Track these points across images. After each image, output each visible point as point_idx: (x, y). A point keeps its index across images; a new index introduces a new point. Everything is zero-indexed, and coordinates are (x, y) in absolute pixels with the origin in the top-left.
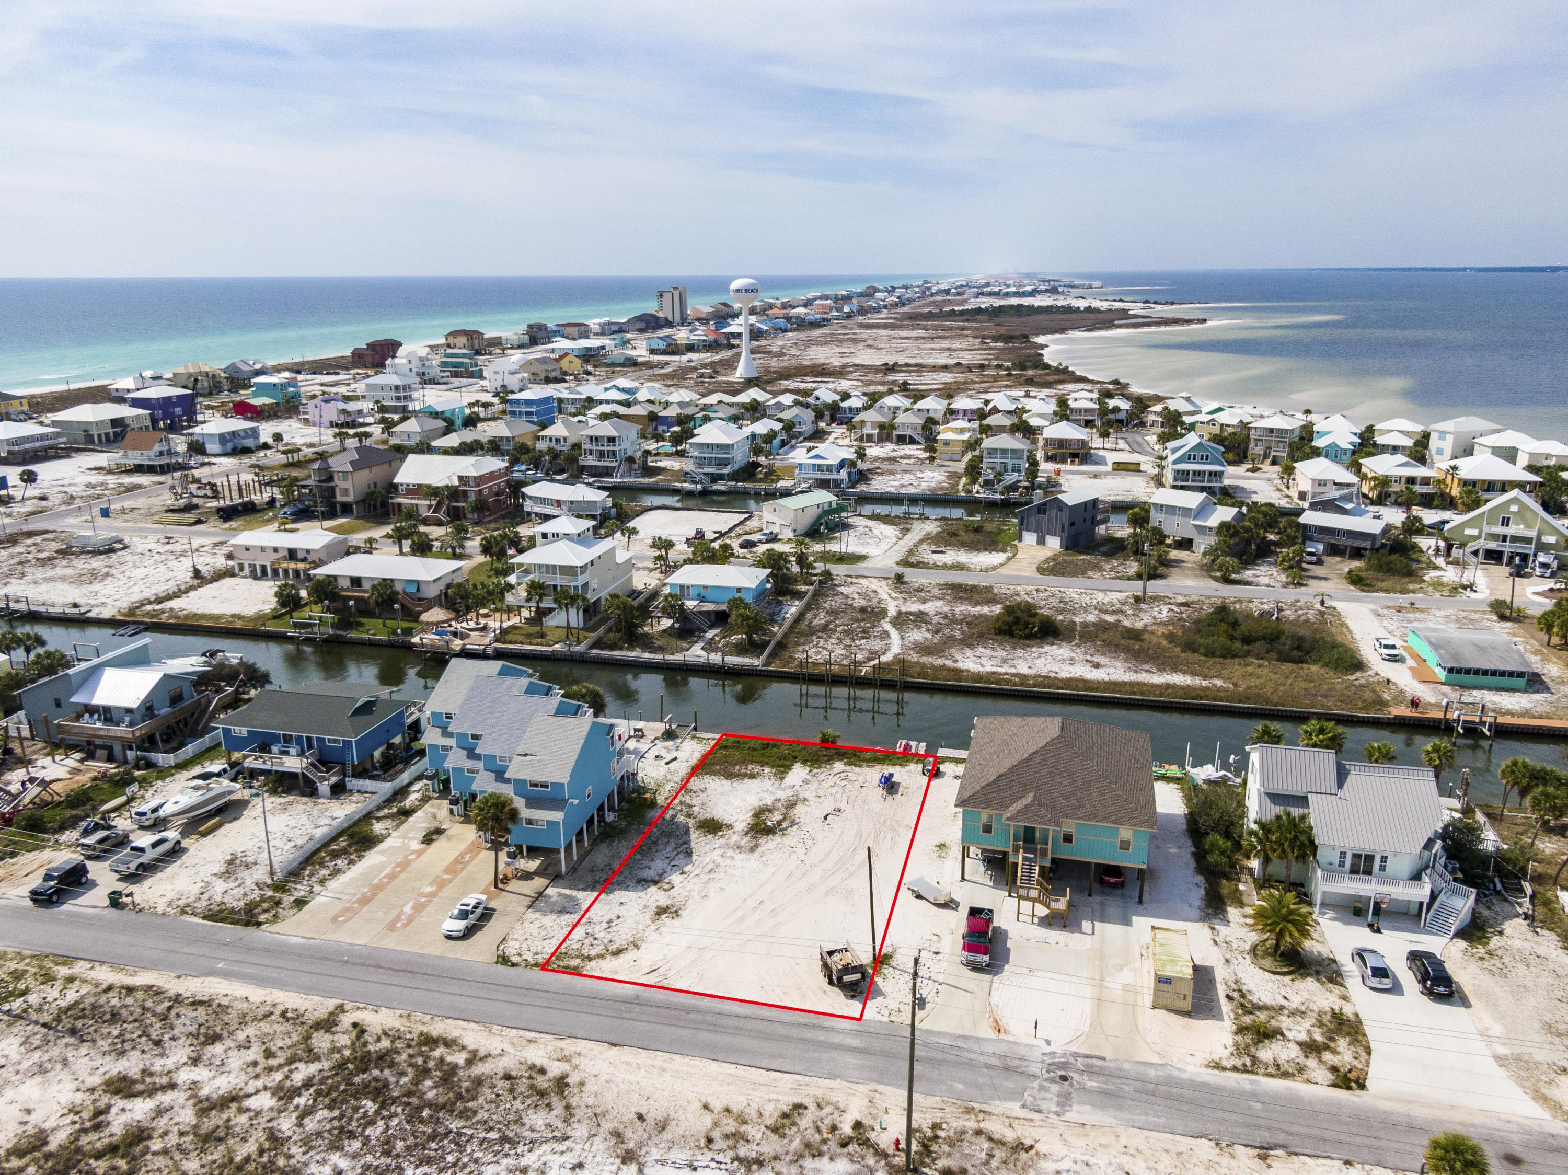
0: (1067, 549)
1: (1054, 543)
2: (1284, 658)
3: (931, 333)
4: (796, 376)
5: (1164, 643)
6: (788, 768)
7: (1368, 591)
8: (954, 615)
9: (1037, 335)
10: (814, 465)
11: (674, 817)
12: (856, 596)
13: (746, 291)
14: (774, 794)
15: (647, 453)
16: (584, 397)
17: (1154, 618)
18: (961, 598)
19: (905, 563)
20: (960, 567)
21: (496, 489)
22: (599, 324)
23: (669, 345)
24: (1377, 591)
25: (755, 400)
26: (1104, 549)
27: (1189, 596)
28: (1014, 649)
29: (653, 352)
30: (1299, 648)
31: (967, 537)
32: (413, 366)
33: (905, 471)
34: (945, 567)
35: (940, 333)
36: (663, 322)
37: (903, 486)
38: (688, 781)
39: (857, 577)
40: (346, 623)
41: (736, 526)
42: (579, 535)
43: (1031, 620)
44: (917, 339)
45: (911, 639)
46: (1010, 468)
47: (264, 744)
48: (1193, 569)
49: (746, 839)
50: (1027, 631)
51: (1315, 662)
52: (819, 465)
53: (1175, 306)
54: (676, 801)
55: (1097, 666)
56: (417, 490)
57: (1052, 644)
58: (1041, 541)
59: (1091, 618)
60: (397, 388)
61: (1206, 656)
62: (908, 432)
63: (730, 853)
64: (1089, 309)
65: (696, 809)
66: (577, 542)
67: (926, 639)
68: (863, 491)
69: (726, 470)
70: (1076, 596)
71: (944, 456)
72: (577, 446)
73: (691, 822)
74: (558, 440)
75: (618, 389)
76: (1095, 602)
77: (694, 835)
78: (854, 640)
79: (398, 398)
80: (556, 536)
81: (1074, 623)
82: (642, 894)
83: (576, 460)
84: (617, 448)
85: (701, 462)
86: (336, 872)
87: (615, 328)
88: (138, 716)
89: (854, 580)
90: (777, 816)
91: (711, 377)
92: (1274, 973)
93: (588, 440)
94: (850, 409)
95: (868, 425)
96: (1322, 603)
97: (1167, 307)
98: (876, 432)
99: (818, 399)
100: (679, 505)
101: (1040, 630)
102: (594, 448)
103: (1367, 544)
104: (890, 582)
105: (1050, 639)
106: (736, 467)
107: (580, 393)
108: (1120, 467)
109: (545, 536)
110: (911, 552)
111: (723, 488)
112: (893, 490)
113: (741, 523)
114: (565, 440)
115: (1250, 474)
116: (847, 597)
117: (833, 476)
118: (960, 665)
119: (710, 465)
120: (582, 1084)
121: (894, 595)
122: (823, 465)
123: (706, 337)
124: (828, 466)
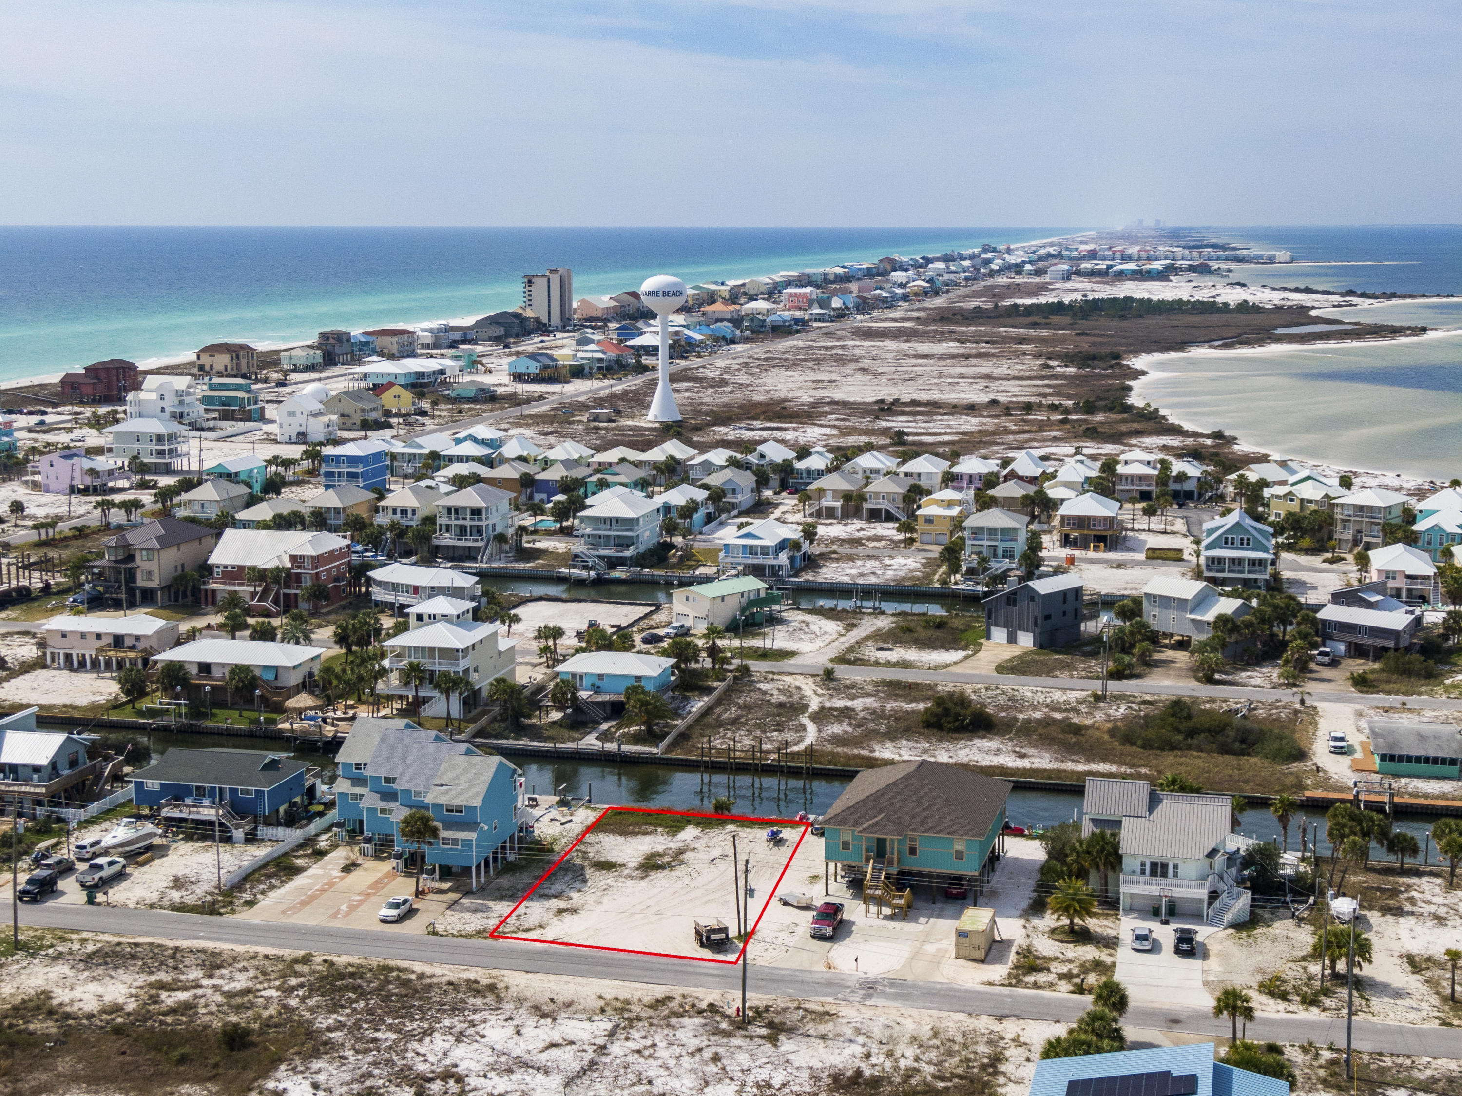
0: (1041, 647)
1: (1026, 641)
2: (1225, 750)
3: (969, 348)
4: (739, 419)
5: (1106, 737)
6: (682, 828)
7: (1367, 693)
8: (883, 711)
9: (1137, 353)
10: (744, 546)
11: (571, 859)
12: (776, 693)
13: (666, 294)
14: (665, 845)
15: (523, 529)
16: (426, 451)
17: (1109, 716)
18: (896, 695)
19: (842, 660)
20: (905, 664)
21: (335, 572)
22: (431, 331)
23: (545, 367)
24: (1377, 693)
25: (672, 458)
26: (1088, 649)
27: (1159, 695)
28: (940, 741)
29: (518, 377)
30: (1243, 741)
31: (922, 633)
32: (166, 404)
33: (869, 557)
34: (888, 664)
35: (983, 347)
36: (532, 325)
37: (862, 575)
38: (584, 836)
39: (780, 674)
40: (196, 712)
41: (641, 619)
42: (458, 616)
43: (963, 712)
44: (942, 357)
45: (830, 732)
46: (1000, 552)
47: (178, 795)
48: (1181, 669)
49: (638, 872)
50: (957, 724)
51: (1257, 754)
52: (751, 547)
53: (1394, 301)
55: (1022, 756)
56: (237, 573)
57: (984, 737)
58: (1012, 639)
59: (1038, 715)
61: (1143, 747)
62: (884, 505)
63: (622, 880)
64: (1244, 307)
65: (591, 855)
66: (456, 625)
67: (846, 732)
68: (807, 581)
69: (628, 553)
70: (1029, 694)
71: (926, 538)
72: (430, 520)
73: (586, 863)
74: (404, 512)
75: (476, 440)
76: (1049, 700)
77: (589, 872)
78: (765, 732)
80: (433, 617)
81: (1016, 719)
82: (544, 902)
83: (428, 538)
84: (484, 523)
85: (595, 541)
87: (457, 336)
88: (45, 774)
89: (776, 677)
90: (666, 859)
91: (611, 421)
92: (1062, 942)
93: (444, 512)
94: (809, 471)
95: (830, 495)
96: (1302, 702)
97: (1376, 304)
98: (838, 504)
99: (762, 456)
100: (565, 596)
101: (972, 723)
102: (453, 522)
103: (1390, 644)
104: (818, 679)
105: (981, 733)
106: (642, 549)
107: (421, 447)
108: (1157, 555)
109: (420, 617)
110: (851, 649)
111: (623, 576)
112: (847, 579)
113: (647, 616)
114: (414, 511)
115: (1327, 566)
116: (765, 693)
117: (770, 561)
118: (877, 755)
119: (607, 545)
120: (507, 988)
121: (820, 691)
122: (757, 546)
123: (604, 353)
124: (762, 547)
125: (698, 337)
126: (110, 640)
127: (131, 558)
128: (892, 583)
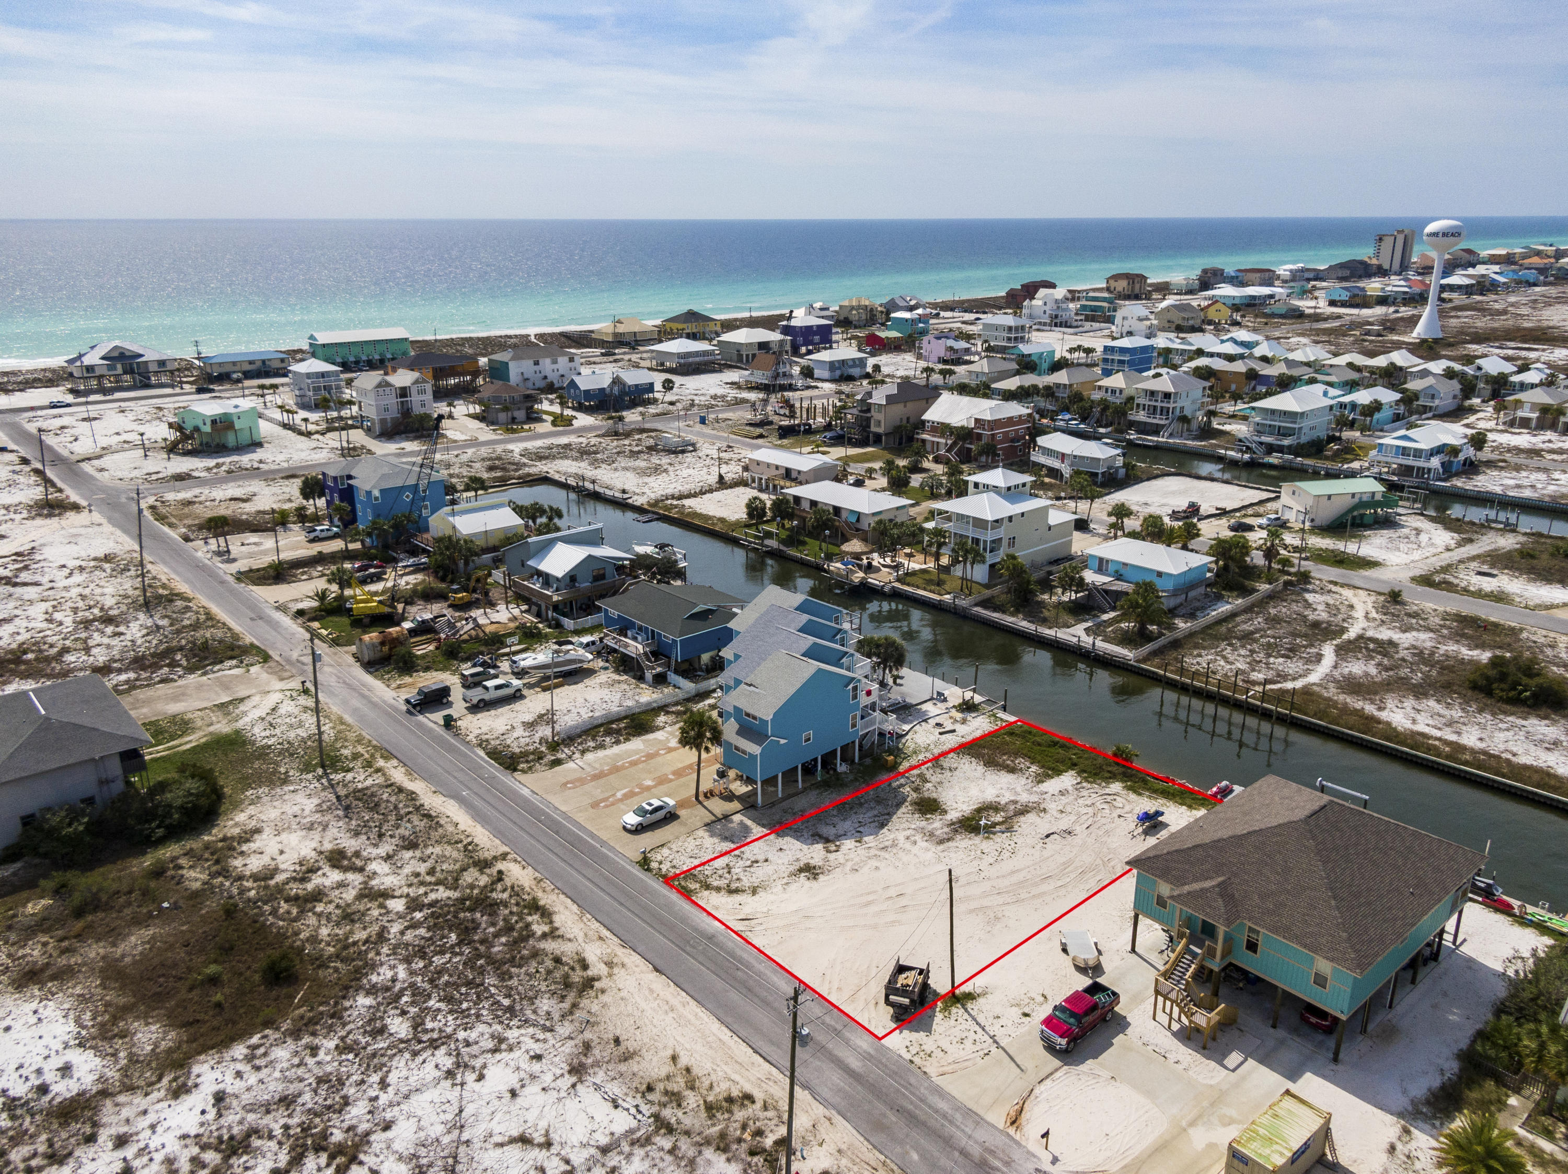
4: (1496, 339)
6: (1058, 773)
8: (1432, 654)
10: (1398, 447)
11: (902, 785)
12: (1321, 607)
13: (1444, 235)
14: (1017, 794)
15: (1211, 413)
16: (1194, 348)
18: (1463, 635)
19: (1426, 580)
20: (1500, 597)
21: (1012, 435)
22: (1291, 271)
25: (1392, 364)
28: (1481, 711)
29: (1332, 303)
31: (1545, 561)
33: (1539, 469)
34: (1480, 594)
36: (1374, 269)
37: (1518, 486)
38: (945, 755)
39: (1343, 586)
40: (791, 540)
41: (1252, 505)
43: (1525, 680)
45: (1346, 671)
47: (623, 628)
49: (946, 830)
50: (1513, 693)
52: (1404, 448)
54: (915, 772)
60: (1010, 328)
63: (918, 837)
65: (928, 785)
67: (1367, 674)
68: (1455, 487)
69: (1286, 442)
72: (1131, 399)
73: (912, 797)
74: (1113, 392)
75: (1235, 342)
77: (904, 811)
78: (1269, 656)
79: (1009, 339)
82: (805, 847)
83: (1125, 414)
84: (1171, 405)
85: (1261, 429)
86: (601, 746)
87: (1311, 275)
88: (562, 585)
89: (1334, 588)
90: (997, 818)
91: (1379, 335)
93: (1143, 394)
94: (1519, 384)
95: (1527, 407)
98: (1534, 415)
99: (1479, 368)
101: (1535, 695)
102: (1147, 403)
104: (1382, 598)
105: (1543, 712)
106: (1304, 439)
107: (1191, 344)
109: (976, 485)
110: (1445, 569)
111: (1276, 461)
112: (1498, 490)
113: (1261, 502)
116: (1308, 606)
117: (1421, 463)
118: (1384, 715)
119: (1271, 434)
120: (603, 991)
121: (1374, 614)
122: (1410, 448)
123: (1410, 287)
124: (1416, 450)
125: (1501, 279)
126: (783, 471)
127: (869, 410)
128: (1547, 499)
